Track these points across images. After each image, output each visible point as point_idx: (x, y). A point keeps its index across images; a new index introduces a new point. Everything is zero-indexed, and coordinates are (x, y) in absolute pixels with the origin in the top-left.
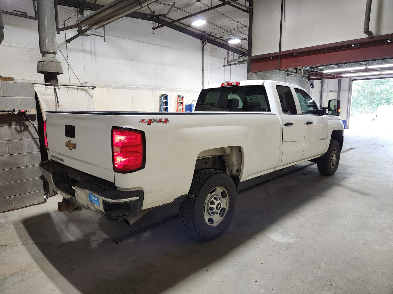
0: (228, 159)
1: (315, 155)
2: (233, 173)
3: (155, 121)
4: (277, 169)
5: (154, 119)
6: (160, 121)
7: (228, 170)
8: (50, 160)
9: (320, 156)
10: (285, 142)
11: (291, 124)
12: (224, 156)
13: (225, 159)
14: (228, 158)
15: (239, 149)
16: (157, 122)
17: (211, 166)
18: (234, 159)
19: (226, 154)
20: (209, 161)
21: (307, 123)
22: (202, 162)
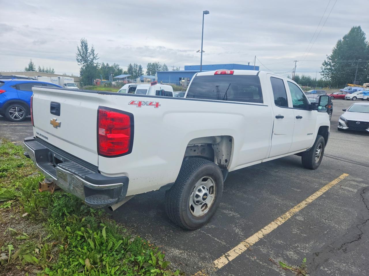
0: (217, 149)
1: (301, 149)
2: (221, 163)
3: (146, 103)
4: (264, 161)
5: (144, 102)
6: (151, 104)
7: (216, 159)
8: (35, 137)
9: (305, 150)
10: (275, 134)
11: (282, 117)
12: (213, 145)
13: (215, 147)
14: (217, 147)
15: (230, 139)
16: (147, 105)
17: (199, 154)
18: (223, 149)
19: (216, 143)
20: (198, 149)
21: (297, 117)
22: (191, 150)
